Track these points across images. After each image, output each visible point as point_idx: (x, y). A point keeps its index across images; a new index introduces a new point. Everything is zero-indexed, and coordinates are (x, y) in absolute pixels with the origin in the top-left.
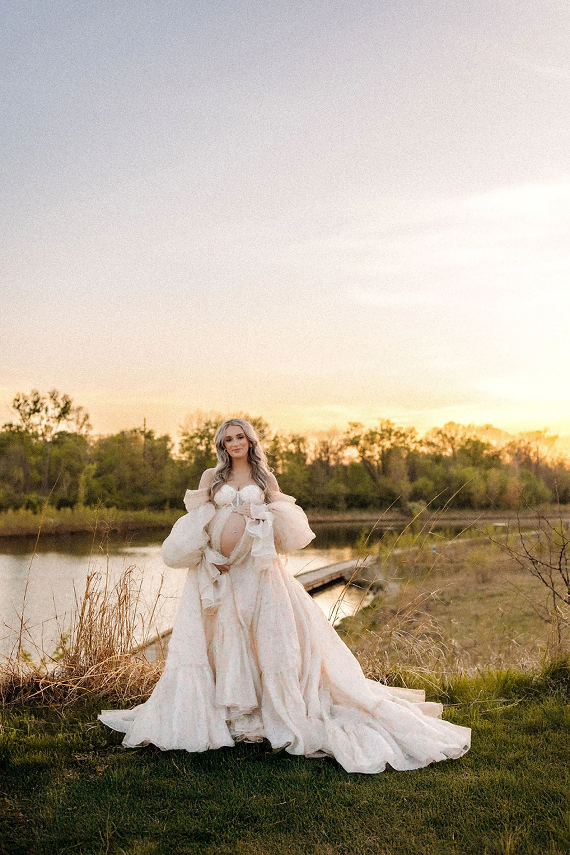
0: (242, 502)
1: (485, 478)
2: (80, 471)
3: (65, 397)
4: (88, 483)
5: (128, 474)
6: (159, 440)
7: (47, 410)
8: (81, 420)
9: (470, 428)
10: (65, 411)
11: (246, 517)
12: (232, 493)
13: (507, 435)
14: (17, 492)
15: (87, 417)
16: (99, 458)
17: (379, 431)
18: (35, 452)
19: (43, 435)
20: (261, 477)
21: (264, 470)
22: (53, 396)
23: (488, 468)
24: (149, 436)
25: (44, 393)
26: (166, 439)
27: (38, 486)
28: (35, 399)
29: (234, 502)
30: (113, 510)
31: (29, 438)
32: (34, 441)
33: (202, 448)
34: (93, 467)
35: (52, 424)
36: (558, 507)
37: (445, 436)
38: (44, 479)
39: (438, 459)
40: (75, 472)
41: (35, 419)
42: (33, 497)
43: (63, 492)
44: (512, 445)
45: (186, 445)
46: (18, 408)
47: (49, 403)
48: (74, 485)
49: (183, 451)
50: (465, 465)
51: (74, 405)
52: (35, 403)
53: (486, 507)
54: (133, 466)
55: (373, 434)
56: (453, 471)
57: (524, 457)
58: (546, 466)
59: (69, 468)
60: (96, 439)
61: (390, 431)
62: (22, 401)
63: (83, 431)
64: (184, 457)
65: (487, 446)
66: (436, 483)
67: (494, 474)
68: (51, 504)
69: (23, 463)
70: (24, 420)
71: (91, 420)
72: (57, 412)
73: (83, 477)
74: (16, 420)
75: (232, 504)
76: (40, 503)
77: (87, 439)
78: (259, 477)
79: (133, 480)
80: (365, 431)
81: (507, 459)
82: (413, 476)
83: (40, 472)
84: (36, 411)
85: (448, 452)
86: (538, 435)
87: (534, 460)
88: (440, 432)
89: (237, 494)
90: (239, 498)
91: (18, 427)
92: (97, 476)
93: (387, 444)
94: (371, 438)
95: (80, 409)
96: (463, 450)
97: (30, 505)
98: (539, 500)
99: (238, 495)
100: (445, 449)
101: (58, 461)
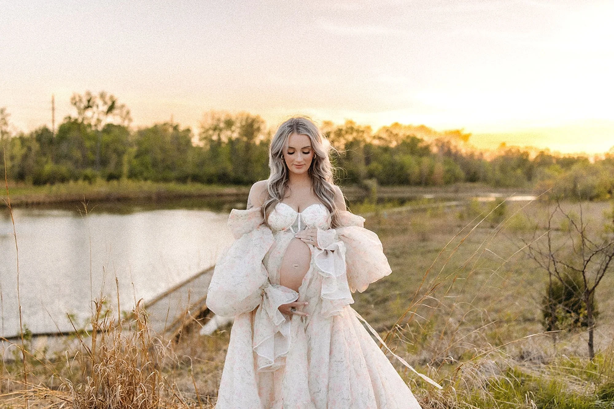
0: (304, 227)
1: (419, 164)
2: (123, 153)
3: (111, 97)
4: (130, 162)
5: (159, 157)
6: (184, 131)
7: (97, 106)
8: (124, 116)
9: (409, 128)
10: (111, 109)
11: (311, 246)
12: (292, 215)
13: (435, 133)
14: (77, 167)
15: (128, 113)
16: (139, 143)
17: (344, 128)
18: (89, 138)
19: (96, 125)
20: (325, 193)
21: (329, 186)
22: (102, 96)
23: (421, 156)
24: (176, 128)
25: (95, 93)
26: (188, 130)
27: (92, 163)
28: (89, 98)
29: (295, 226)
30: (149, 183)
31: (85, 128)
32: (89, 130)
33: (215, 138)
34: (134, 150)
35: (102, 117)
36: (469, 185)
37: (391, 133)
38: (97, 158)
39: (386, 149)
40: (120, 154)
41: (89, 113)
42: (89, 171)
43: (111, 168)
44: (437, 140)
45: (204, 136)
46: (75, 104)
47: (99, 102)
48: (119, 164)
49: (201, 140)
50: (405, 153)
51: (118, 104)
52: (89, 101)
53: (419, 184)
54: (163, 150)
55: (340, 130)
56: (397, 158)
57: (446, 149)
58: (461, 156)
59: (116, 151)
60: (136, 130)
61: (352, 129)
62: (77, 99)
63: (126, 124)
64: (202, 144)
65: (421, 140)
66: (385, 166)
67: (426, 160)
68: (103, 177)
69: (81, 146)
70: (80, 113)
71: (132, 115)
72: (105, 108)
73: (125, 158)
74: (74, 114)
75: (291, 228)
76: (94, 177)
77: (129, 129)
78: (323, 194)
79: (163, 161)
80: (334, 128)
81: (435, 150)
82: (368, 161)
83: (94, 153)
84: (88, 107)
85: (393, 144)
86: (457, 134)
87: (453, 151)
88: (387, 130)
89: (298, 215)
90: (301, 221)
91: (76, 120)
92: (137, 157)
93: (350, 138)
94: (339, 133)
95: (123, 106)
96: (404, 143)
97: (86, 178)
98: (456, 179)
99: (299, 219)
100: (390, 142)
101: (107, 146)
